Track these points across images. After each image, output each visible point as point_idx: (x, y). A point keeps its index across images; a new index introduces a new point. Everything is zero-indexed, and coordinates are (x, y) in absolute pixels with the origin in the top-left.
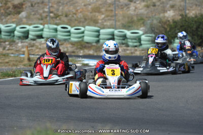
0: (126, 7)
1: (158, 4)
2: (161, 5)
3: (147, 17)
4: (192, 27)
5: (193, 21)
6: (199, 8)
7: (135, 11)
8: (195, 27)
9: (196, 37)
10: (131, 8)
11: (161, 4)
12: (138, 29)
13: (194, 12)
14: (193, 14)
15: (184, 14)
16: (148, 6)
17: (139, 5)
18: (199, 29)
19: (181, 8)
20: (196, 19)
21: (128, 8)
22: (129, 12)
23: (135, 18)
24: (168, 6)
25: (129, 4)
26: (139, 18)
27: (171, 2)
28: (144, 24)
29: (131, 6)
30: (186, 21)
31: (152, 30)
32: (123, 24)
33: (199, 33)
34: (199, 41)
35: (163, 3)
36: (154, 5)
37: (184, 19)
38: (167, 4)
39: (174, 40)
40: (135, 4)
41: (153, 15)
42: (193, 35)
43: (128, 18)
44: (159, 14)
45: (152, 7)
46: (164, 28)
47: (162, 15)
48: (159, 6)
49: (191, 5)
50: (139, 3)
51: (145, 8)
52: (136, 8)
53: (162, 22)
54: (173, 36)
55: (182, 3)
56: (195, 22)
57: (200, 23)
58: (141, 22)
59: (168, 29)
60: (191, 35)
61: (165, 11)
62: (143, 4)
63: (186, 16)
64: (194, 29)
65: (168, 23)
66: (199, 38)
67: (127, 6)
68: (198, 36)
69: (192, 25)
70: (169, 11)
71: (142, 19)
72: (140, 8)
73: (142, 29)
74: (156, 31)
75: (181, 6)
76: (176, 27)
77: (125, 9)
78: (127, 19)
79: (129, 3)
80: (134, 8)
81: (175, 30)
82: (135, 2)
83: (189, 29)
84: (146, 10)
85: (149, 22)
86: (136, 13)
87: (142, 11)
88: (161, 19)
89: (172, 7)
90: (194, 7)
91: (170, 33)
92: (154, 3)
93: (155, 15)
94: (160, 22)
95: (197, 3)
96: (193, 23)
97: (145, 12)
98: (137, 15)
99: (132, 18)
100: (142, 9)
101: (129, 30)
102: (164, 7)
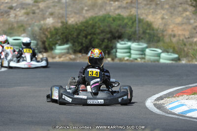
0: (6, 15)
1: (37, 11)
2: (41, 13)
3: (26, 24)
4: (73, 34)
5: (73, 28)
6: (78, 16)
7: (15, 17)
8: (75, 34)
9: (76, 44)
10: (11, 16)
11: (40, 11)
12: (19, 36)
13: (72, 19)
14: (72, 22)
15: (65, 21)
16: (27, 14)
17: (19, 13)
18: (80, 37)
19: (60, 16)
20: (76, 26)
21: (9, 15)
22: (9, 19)
23: (15, 25)
24: (47, 13)
25: (9, 12)
26: (20, 25)
27: (50, 10)
28: (24, 31)
29: (11, 13)
30: (66, 28)
31: (33, 36)
32: (4, 31)
33: (80, 40)
34: (80, 48)
35: (42, 10)
36: (34, 13)
37: (65, 26)
38: (47, 12)
39: (55, 47)
40: (15, 12)
41: (33, 22)
42: (74, 42)
43: (9, 24)
44: (39, 21)
45: (31, 15)
46: (45, 34)
47: (42, 22)
48: (38, 13)
49: (70, 13)
50: (19, 11)
51: (25, 16)
52: (16, 15)
53: (44, 29)
54: (54, 43)
55: (61, 11)
56: (76, 29)
57: (81, 30)
58: (22, 29)
59: (49, 36)
60: (72, 41)
61: (44, 19)
62: (23, 11)
63: (67, 23)
64: (75, 36)
65: (49, 30)
66: (80, 44)
67: (7, 13)
68: (78, 43)
69: (73, 32)
70: (49, 18)
71: (22, 26)
72: (20, 15)
73: (23, 35)
74: (37, 37)
75: (59, 14)
76: (57, 34)
77: (5, 16)
78: (7, 26)
79: (9, 10)
80: (14, 15)
81: (56, 37)
82: (15, 10)
83: (70, 37)
84: (26, 18)
85: (30, 29)
86: (16, 20)
87: (22, 18)
88: (42, 26)
89: (52, 14)
90: (73, 15)
91: (51, 40)
92: (34, 10)
93: (35, 22)
94: (40, 29)
95: (75, 11)
96: (74, 30)
97: (26, 20)
98: (17, 22)
99: (12, 25)
100: (22, 16)
101: (11, 37)
102: (44, 15)
